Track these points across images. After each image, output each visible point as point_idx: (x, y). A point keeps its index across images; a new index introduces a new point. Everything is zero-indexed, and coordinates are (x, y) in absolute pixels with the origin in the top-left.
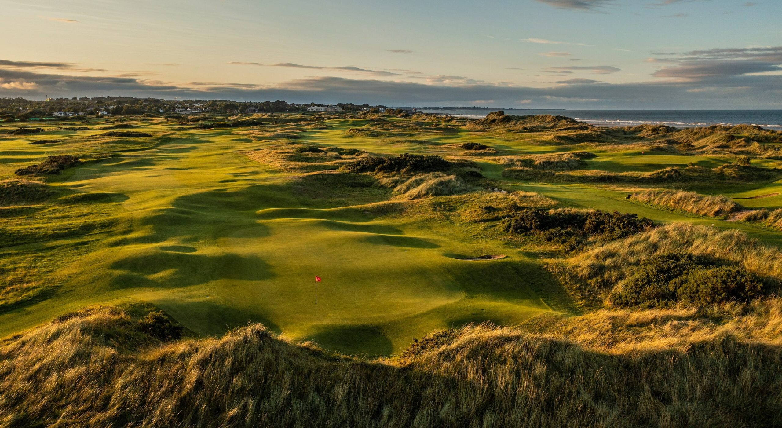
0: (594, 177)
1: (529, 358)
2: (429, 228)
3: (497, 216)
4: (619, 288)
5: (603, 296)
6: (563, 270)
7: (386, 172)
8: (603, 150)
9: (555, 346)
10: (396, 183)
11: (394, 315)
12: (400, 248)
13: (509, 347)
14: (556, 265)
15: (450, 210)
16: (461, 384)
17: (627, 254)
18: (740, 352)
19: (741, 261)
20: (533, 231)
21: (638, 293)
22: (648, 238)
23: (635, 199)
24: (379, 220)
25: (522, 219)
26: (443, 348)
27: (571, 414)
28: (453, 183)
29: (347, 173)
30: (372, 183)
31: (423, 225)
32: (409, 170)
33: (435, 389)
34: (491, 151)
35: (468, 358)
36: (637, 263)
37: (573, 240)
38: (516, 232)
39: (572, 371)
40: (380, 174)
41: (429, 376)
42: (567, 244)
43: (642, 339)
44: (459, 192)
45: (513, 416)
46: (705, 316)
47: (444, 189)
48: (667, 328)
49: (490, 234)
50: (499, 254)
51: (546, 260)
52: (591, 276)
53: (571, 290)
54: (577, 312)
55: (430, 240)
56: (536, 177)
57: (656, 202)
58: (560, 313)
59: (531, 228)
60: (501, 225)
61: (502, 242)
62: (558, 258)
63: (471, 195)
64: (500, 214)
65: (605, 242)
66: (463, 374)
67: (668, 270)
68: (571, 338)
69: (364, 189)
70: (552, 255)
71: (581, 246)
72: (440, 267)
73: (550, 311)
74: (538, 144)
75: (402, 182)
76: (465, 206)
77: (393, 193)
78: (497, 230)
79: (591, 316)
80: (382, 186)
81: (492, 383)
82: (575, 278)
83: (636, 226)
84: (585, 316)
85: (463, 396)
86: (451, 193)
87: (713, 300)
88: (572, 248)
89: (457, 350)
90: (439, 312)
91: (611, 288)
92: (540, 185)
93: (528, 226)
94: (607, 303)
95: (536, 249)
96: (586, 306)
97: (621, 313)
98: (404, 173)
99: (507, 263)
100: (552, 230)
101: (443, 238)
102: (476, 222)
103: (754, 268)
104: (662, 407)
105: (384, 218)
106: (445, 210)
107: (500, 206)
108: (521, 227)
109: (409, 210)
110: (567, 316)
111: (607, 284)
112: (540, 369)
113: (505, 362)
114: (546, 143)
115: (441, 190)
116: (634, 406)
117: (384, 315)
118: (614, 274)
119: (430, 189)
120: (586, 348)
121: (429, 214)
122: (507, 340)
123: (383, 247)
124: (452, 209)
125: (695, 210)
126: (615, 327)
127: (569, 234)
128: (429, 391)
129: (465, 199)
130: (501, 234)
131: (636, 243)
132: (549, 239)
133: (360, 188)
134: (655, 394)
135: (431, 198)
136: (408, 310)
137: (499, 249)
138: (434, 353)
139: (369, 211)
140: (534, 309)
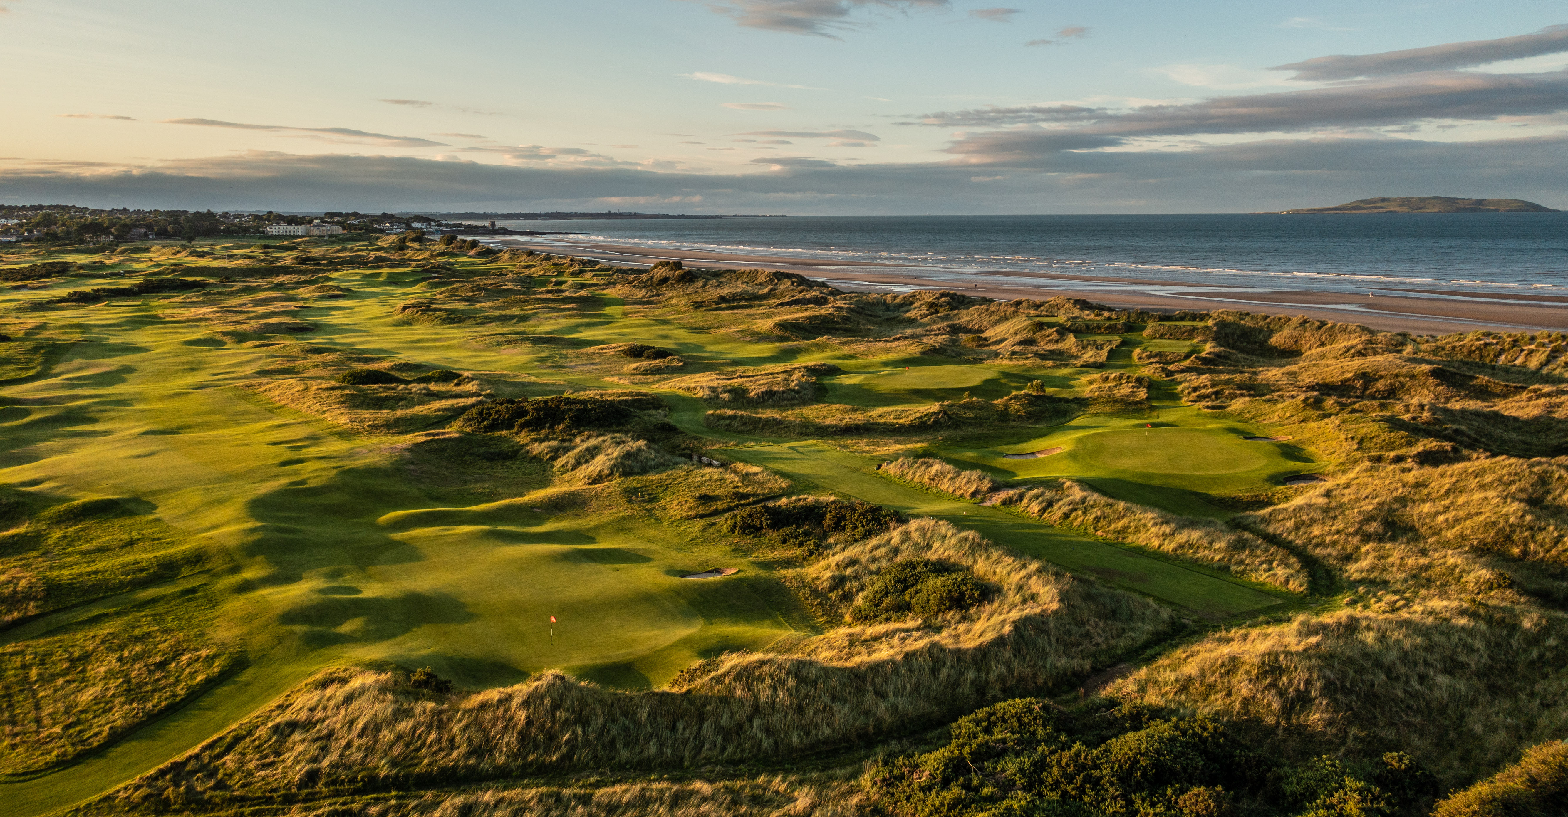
0: (836, 426)
1: (783, 675)
2: (630, 530)
3: (716, 509)
4: (859, 600)
5: (844, 610)
6: (802, 583)
7: (532, 431)
8: (851, 353)
9: (801, 664)
10: (556, 453)
11: (641, 649)
12: (609, 566)
13: (766, 668)
14: (795, 578)
15: (651, 501)
16: (732, 700)
17: (868, 561)
18: (941, 656)
19: (972, 566)
20: (764, 531)
21: (877, 605)
22: (889, 541)
23: (886, 471)
24: (558, 521)
25: (750, 515)
26: (713, 674)
27: (816, 713)
28: (644, 455)
29: (468, 434)
30: (518, 451)
31: (621, 526)
32: (568, 427)
33: (713, 705)
34: (675, 364)
35: (734, 680)
36: (878, 572)
37: (811, 544)
38: (744, 532)
39: (815, 683)
40: (524, 434)
41: (706, 697)
42: (805, 548)
43: (875, 651)
44: (657, 468)
45: (774, 719)
46: (929, 626)
47: (634, 464)
48: (895, 641)
49: (712, 536)
50: (729, 567)
51: (784, 572)
52: (832, 589)
53: (812, 606)
54: (818, 630)
55: (639, 550)
56: (755, 428)
57: (910, 477)
58: (801, 634)
59: (762, 528)
60: (723, 523)
61: (728, 548)
62: (795, 567)
63: (674, 473)
64: (720, 506)
65: (847, 544)
66: (732, 692)
67: (905, 579)
68: (814, 657)
69: (508, 463)
70: (788, 563)
71: (820, 550)
72: (668, 590)
73: (793, 632)
74: (748, 339)
75: (567, 450)
76: (669, 491)
77: (555, 469)
78: (719, 531)
79: (831, 634)
80: (535, 457)
81: (756, 697)
82: (815, 592)
83: (880, 524)
84: (827, 635)
85: (736, 708)
86: (644, 470)
87: (939, 610)
88: (811, 554)
89: (725, 674)
90: (686, 642)
91: (852, 601)
92: (765, 447)
93: (758, 524)
94: (848, 618)
95: (770, 556)
96: (827, 622)
97: (858, 629)
98: (561, 431)
99: (741, 580)
100: (787, 530)
101: (654, 547)
102: (689, 518)
103: (981, 573)
104: (881, 702)
105: (563, 519)
106: (644, 501)
107: (716, 493)
108: (749, 527)
109: (595, 504)
110: (810, 636)
111: (848, 597)
112: (791, 682)
113: (763, 680)
114: (760, 337)
115: (630, 466)
116: (860, 703)
117: (630, 650)
118: (855, 585)
119: (614, 466)
120: (826, 665)
121: (623, 509)
122: (764, 663)
123: (588, 567)
124: (653, 499)
125: (951, 490)
126: (852, 644)
127: (806, 534)
128: (709, 707)
129: (668, 481)
130: (725, 536)
131: (878, 547)
132: (784, 542)
133: (500, 462)
134: (877, 693)
135: (619, 480)
136: (653, 643)
137: (727, 560)
138: (706, 679)
139: (538, 508)
140: (777, 631)
